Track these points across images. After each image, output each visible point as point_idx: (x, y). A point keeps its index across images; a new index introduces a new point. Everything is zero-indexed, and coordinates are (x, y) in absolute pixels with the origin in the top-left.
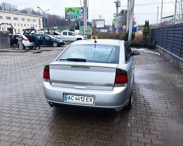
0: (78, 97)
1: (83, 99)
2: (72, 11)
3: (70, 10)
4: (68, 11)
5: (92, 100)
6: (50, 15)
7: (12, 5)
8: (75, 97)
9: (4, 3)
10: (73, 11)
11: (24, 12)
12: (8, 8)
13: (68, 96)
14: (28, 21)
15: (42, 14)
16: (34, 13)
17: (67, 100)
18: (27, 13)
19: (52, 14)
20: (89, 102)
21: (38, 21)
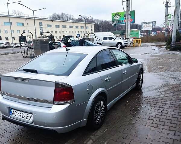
0: (20, 112)
1: (24, 116)
2: (118, 15)
3: (117, 14)
4: (114, 16)
5: (32, 118)
6: (102, 21)
7: (69, 15)
8: (18, 112)
9: (62, 13)
10: (120, 16)
11: (79, 20)
12: (66, 18)
13: (13, 110)
14: (81, 28)
15: (95, 21)
16: (88, 21)
17: (11, 115)
18: (82, 21)
19: (104, 20)
20: (29, 120)
21: (90, 28)
